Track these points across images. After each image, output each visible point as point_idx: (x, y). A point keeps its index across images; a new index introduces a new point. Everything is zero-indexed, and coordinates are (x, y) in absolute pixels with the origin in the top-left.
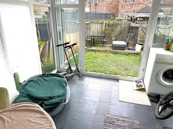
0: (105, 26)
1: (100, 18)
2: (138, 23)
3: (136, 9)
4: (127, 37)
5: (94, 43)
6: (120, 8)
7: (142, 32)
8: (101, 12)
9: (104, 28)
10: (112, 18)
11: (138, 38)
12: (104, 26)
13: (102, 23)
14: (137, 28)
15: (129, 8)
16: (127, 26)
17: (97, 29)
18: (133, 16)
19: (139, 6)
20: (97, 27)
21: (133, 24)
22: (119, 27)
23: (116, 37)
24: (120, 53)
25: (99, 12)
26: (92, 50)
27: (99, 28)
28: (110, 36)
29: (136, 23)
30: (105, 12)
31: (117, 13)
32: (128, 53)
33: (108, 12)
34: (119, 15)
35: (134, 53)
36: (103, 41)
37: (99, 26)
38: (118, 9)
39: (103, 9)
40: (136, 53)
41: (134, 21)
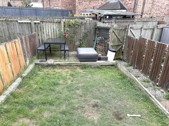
0: (65, 26)
1: (56, 15)
2: (105, 22)
3: (95, 5)
4: (94, 41)
5: (50, 51)
6: (77, 4)
7: (113, 34)
8: (56, 8)
9: (63, 29)
10: (70, 15)
11: (109, 43)
12: (63, 26)
13: (60, 23)
14: (107, 29)
15: (87, 4)
16: (93, 26)
17: (52, 30)
18: (99, 14)
19: (98, 2)
20: (52, 28)
21: (100, 24)
22: (83, 27)
23: (81, 41)
24: (90, 66)
25: (54, 8)
26: (49, 66)
27: (55, 28)
28: (73, 41)
29: (104, 22)
30: (60, 9)
31: (75, 10)
32: (101, 66)
33: (64, 8)
34: (77, 12)
35: (108, 65)
36: (64, 49)
37: (55, 26)
38: (75, 5)
39: (58, 5)
40: (111, 64)
41: (101, 19)
